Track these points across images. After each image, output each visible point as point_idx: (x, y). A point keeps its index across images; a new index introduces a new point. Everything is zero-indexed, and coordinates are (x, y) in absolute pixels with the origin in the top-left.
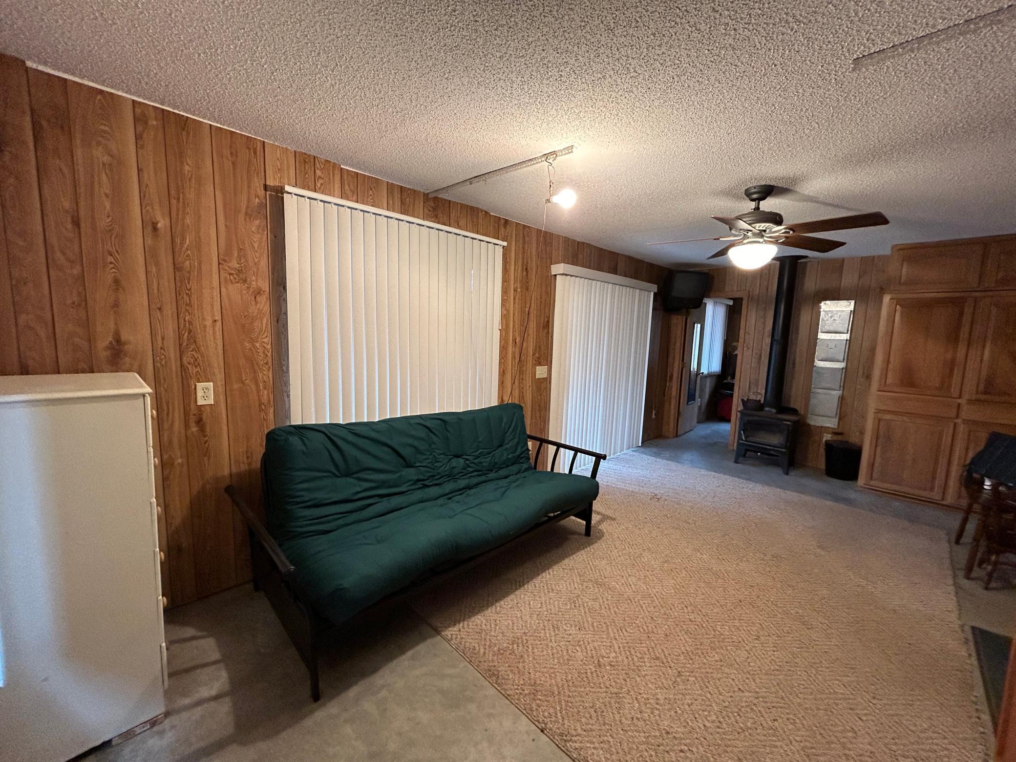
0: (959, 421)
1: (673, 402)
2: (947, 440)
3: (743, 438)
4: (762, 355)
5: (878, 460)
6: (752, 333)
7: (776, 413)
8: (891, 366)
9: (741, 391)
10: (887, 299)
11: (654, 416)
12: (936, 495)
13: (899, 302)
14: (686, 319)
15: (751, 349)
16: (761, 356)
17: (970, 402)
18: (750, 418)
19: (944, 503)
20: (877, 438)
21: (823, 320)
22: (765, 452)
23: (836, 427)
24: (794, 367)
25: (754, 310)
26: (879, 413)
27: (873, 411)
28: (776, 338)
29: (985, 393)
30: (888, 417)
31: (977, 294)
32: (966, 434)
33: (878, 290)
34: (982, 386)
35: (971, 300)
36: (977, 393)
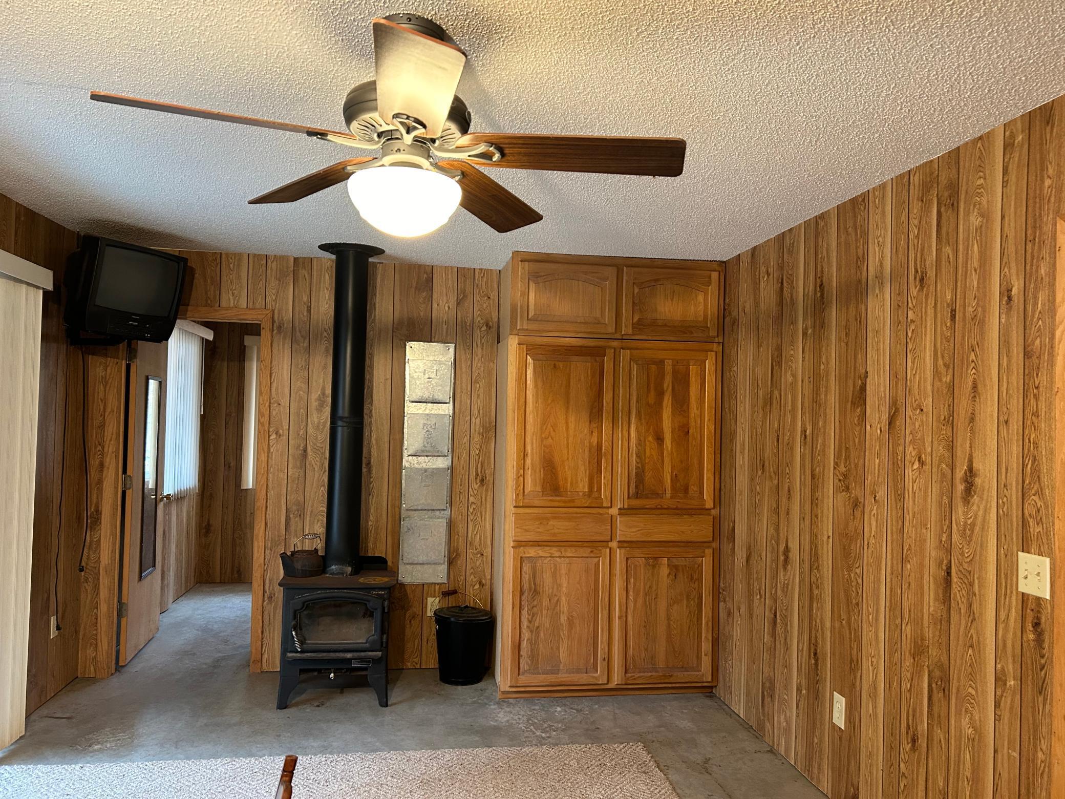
0: (614, 544)
1: (105, 582)
2: (603, 577)
3: (297, 645)
4: (309, 449)
5: (526, 635)
6: (285, 401)
7: (351, 574)
8: (529, 461)
9: (269, 534)
10: (512, 345)
11: (53, 633)
12: (599, 676)
13: (530, 349)
14: (128, 367)
15: (285, 438)
16: (305, 450)
17: (623, 512)
18: (307, 596)
19: (610, 686)
20: (522, 593)
21: (412, 377)
22: (342, 666)
23: (445, 580)
24: (370, 471)
25: (287, 352)
26: (520, 546)
27: (512, 544)
28: (340, 413)
29: (637, 496)
30: (532, 552)
31: (615, 344)
32: (624, 566)
33: (484, 328)
34: (633, 486)
35: (610, 352)
36: (629, 498)
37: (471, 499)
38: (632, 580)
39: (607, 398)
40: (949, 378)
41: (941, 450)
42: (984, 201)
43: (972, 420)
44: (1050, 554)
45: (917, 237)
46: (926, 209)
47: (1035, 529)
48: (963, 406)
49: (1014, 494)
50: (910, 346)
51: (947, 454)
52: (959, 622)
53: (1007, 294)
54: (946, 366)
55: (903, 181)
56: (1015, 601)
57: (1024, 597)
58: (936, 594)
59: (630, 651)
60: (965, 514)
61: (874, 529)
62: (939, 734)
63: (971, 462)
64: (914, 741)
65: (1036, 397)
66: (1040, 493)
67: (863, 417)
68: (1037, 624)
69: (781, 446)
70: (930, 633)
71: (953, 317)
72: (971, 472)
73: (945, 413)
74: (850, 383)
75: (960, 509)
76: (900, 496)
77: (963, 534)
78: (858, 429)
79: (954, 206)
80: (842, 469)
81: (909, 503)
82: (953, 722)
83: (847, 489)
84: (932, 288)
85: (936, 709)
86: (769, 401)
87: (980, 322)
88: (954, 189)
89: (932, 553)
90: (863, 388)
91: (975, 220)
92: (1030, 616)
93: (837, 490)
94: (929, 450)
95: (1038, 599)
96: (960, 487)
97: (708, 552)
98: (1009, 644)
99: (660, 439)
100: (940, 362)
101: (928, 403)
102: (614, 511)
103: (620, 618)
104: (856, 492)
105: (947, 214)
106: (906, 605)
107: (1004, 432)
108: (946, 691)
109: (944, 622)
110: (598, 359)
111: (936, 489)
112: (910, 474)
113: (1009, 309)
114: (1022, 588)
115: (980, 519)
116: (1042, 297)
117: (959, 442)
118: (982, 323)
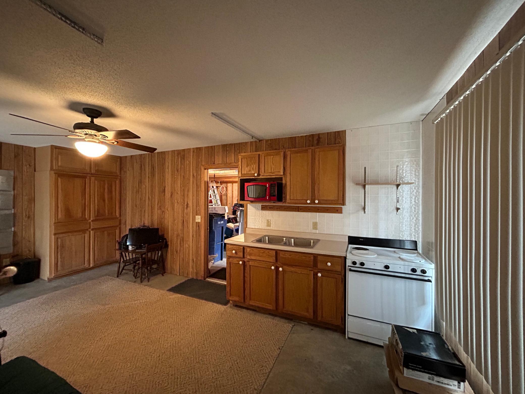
0: (90, 230)
2: (87, 239)
8: (60, 209)
13: (59, 175)
17: (93, 221)
19: (90, 267)
23: (12, 252)
29: (97, 216)
30: (61, 236)
31: (90, 175)
32: (94, 235)
33: (28, 166)
34: (96, 213)
35: (88, 177)
36: (95, 217)
37: (24, 224)
38: (96, 239)
39: (87, 190)
40: (183, 188)
41: (182, 200)
42: (189, 160)
43: (188, 195)
44: (200, 215)
45: (176, 163)
46: (178, 158)
47: (198, 212)
48: (186, 193)
49: (195, 207)
50: (175, 182)
51: (183, 201)
52: (185, 229)
53: (193, 175)
54: (183, 186)
55: (173, 151)
56: (195, 224)
57: (196, 222)
58: (181, 226)
59: (96, 257)
60: (187, 211)
61: (167, 216)
62: (182, 249)
63: (187, 202)
64: (177, 252)
65: (198, 192)
66: (199, 206)
67: (165, 195)
68: (199, 226)
69: (142, 201)
70: (180, 232)
71: (184, 178)
72: (188, 204)
73: (183, 194)
74: (161, 189)
75: (185, 211)
76: (173, 209)
77: (186, 214)
78: (163, 197)
79: (184, 159)
80: (159, 205)
81: (175, 210)
82: (184, 246)
83: (161, 209)
84: (180, 173)
85: (181, 245)
86: (138, 192)
87: (189, 180)
88: (184, 155)
89: (181, 218)
90: (165, 189)
91: (188, 162)
92: (197, 225)
93: (158, 209)
94: (179, 201)
95: (199, 222)
96: (185, 207)
97: (118, 228)
98: (194, 230)
99: (104, 201)
100: (181, 185)
101: (179, 193)
102: (90, 221)
103: (93, 249)
104: (163, 209)
105: (182, 160)
106: (175, 228)
107: (193, 197)
108: (183, 241)
109: (183, 230)
110: (84, 179)
111: (181, 207)
112: (175, 205)
113: (194, 178)
114: (196, 221)
115: (189, 212)
116: (199, 177)
117: (185, 199)
118: (189, 179)
